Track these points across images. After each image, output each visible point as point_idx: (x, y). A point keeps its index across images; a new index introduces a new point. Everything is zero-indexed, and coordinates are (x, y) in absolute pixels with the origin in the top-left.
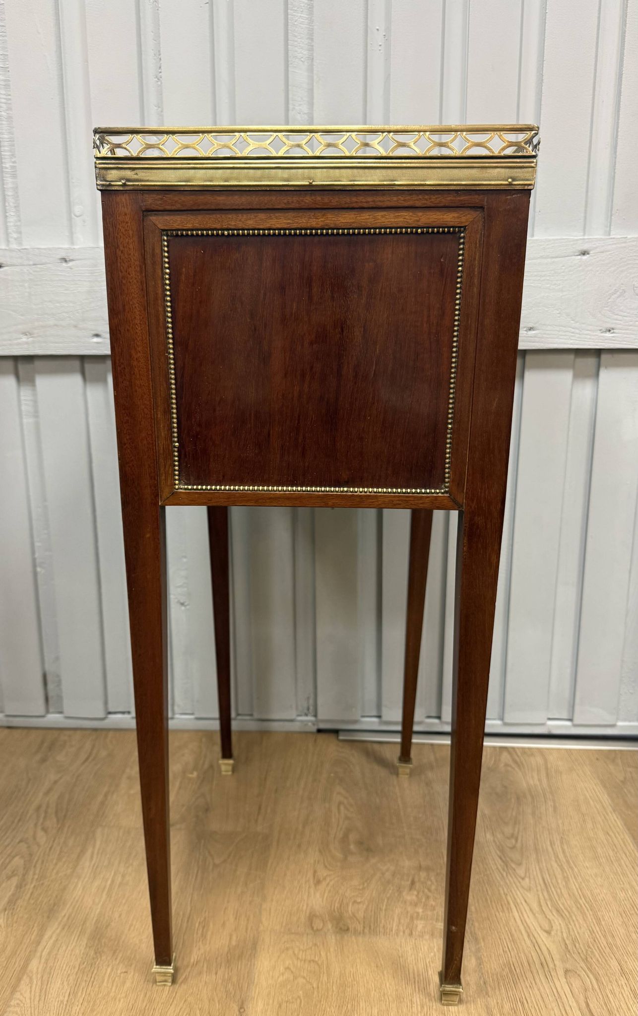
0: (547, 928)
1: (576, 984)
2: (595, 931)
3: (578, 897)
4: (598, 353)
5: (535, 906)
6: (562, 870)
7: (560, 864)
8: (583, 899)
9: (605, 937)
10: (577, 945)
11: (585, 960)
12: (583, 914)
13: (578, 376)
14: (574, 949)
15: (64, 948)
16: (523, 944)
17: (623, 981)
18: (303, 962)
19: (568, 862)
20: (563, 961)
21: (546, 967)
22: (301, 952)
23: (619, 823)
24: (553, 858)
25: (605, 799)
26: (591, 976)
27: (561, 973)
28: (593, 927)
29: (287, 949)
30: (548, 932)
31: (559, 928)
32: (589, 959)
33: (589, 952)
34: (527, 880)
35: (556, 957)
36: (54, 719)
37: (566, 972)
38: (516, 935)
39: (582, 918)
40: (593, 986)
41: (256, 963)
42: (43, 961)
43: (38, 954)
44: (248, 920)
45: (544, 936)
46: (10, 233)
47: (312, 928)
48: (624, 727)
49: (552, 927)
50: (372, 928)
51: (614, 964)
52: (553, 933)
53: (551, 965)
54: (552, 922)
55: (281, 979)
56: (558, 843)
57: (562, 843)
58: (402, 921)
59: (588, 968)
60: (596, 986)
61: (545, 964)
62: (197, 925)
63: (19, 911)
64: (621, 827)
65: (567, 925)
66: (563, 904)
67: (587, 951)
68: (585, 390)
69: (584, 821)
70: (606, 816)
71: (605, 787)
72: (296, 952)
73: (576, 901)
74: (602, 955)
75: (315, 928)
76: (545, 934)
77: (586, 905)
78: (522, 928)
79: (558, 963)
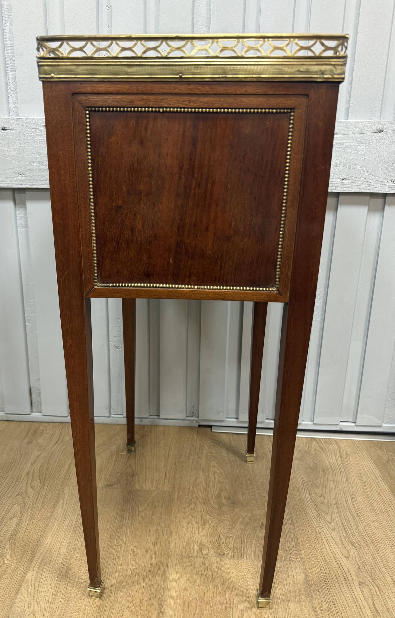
0: (347, 555)
1: (366, 591)
2: (376, 557)
3: (364, 535)
4: (384, 196)
5: (338, 540)
6: (353, 518)
7: (352, 514)
8: (367, 537)
9: (382, 561)
10: (365, 566)
11: (371, 576)
12: (368, 546)
13: (371, 210)
14: (364, 569)
15: (48, 565)
16: (332, 565)
18: (197, 575)
19: (356, 512)
20: (357, 577)
21: (347, 580)
22: (196, 569)
23: (386, 488)
24: (347, 510)
25: (377, 472)
26: (375, 586)
27: (356, 584)
28: (375, 555)
29: (187, 567)
30: (347, 558)
31: (353, 555)
32: (373, 576)
33: (373, 571)
34: (332, 524)
35: (353, 574)
36: (36, 416)
37: (360, 583)
38: (327, 560)
39: (367, 548)
40: (376, 593)
41: (168, 575)
42: (35, 573)
43: (32, 569)
44: (162, 548)
45: (344, 560)
46: (11, 108)
47: (202, 553)
48: (387, 427)
49: (349, 554)
50: (239, 553)
51: (389, 578)
52: (350, 558)
53: (350, 579)
54: (349, 551)
55: (184, 586)
56: (350, 500)
57: (352, 500)
58: (257, 549)
59: (373, 581)
60: (378, 593)
61: (346, 578)
62: (130, 550)
63: (19, 540)
64: (388, 490)
65: (358, 553)
66: (355, 540)
67: (371, 570)
68: (375, 219)
69: (365, 486)
70: (378, 483)
71: (376, 465)
72: (193, 569)
73: (363, 538)
74: (381, 573)
75: (204, 553)
76: (345, 559)
77: (369, 540)
78: (331, 554)
79: (354, 578)
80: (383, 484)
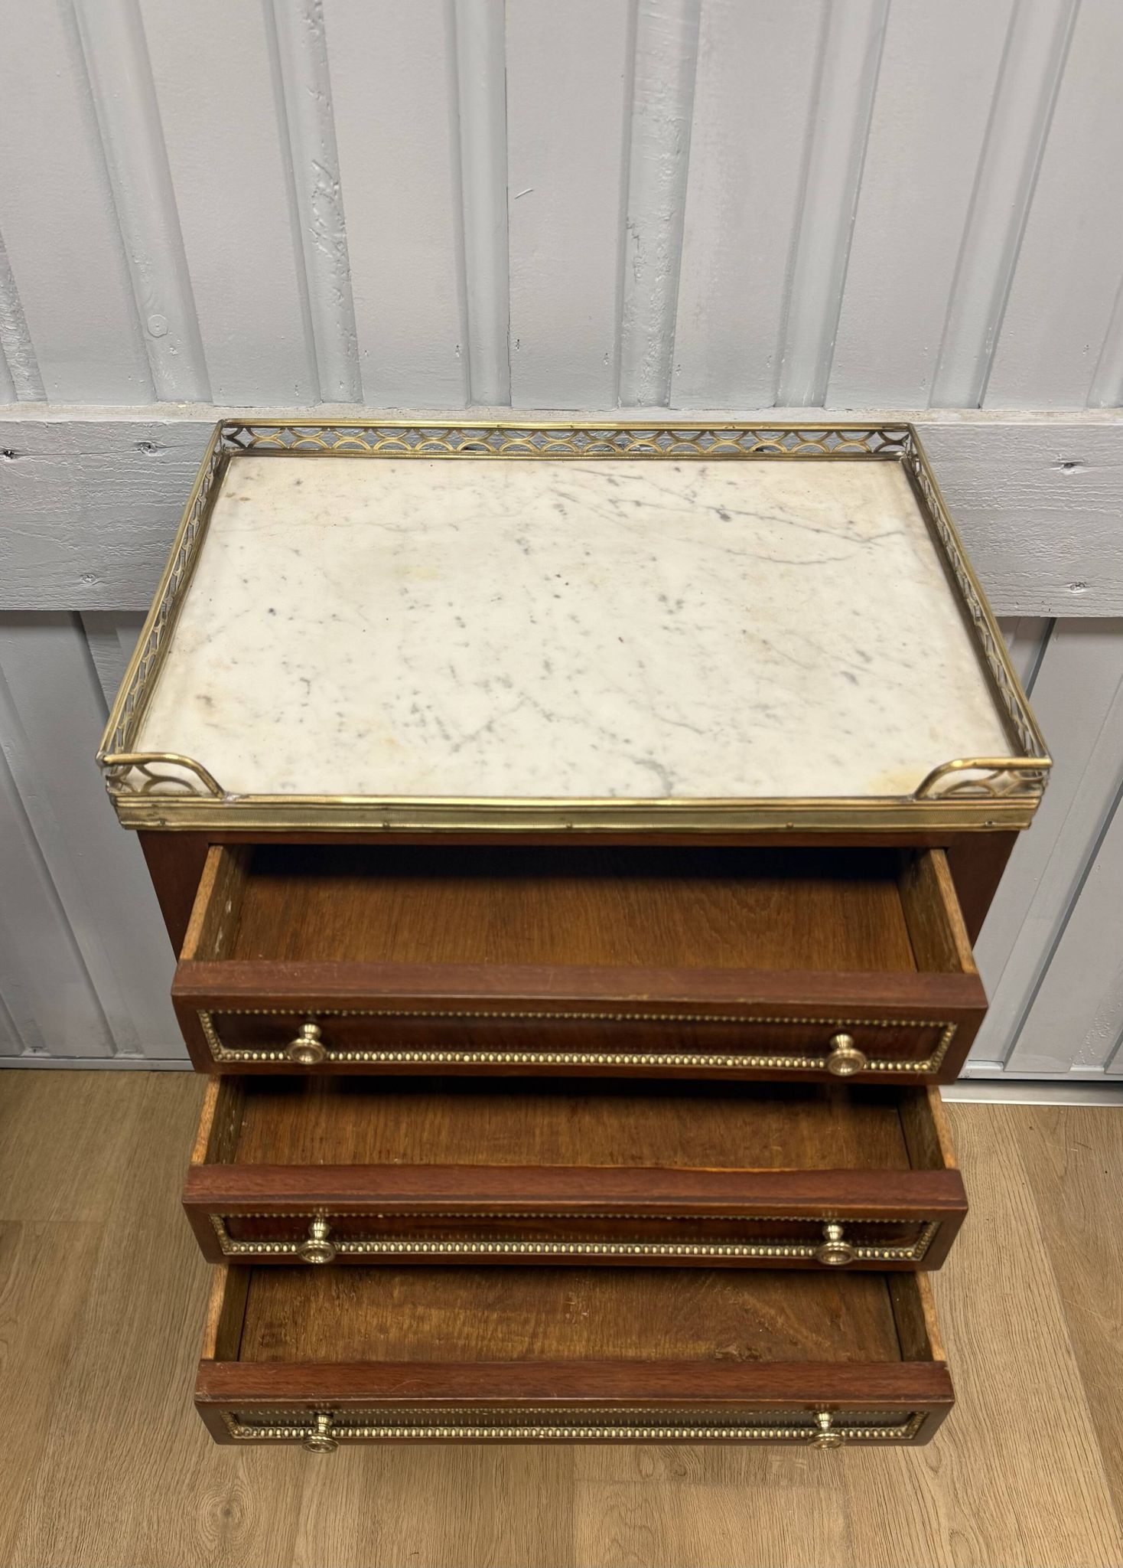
0: (934, 1464)
1: (963, 1553)
2: (994, 1466)
3: (978, 1408)
6: (961, 1358)
7: (960, 1347)
8: (984, 1412)
9: (1005, 1475)
10: (969, 1491)
11: (976, 1515)
12: (982, 1437)
14: (965, 1498)
15: (332, 1516)
16: (903, 1490)
17: (1018, 1548)
18: (632, 1529)
19: (971, 1343)
20: (950, 1517)
21: (928, 1527)
22: (629, 1513)
23: (1047, 1263)
24: (952, 1337)
26: (981, 1540)
27: (945, 1535)
28: (992, 1460)
29: (612, 1508)
30: (935, 1470)
31: (949, 1463)
32: (982, 1514)
33: (982, 1503)
35: (942, 1511)
37: (953, 1534)
38: (894, 1477)
39: (979, 1443)
40: (981, 1557)
41: (575, 1533)
42: (310, 1538)
43: (302, 1529)
44: (558, 1461)
45: (929, 1474)
47: (641, 1472)
49: (941, 1460)
50: (716, 1470)
51: (1011, 1520)
52: (941, 1471)
53: (935, 1525)
54: (942, 1452)
55: (607, 1557)
56: (960, 1306)
57: (965, 1306)
58: (753, 1456)
59: (979, 1528)
60: (985, 1556)
61: (928, 1523)
62: (494, 1470)
63: (261, 1454)
64: (1048, 1273)
65: (959, 1456)
66: (958, 1420)
67: (980, 1499)
69: (1000, 1261)
70: (1031, 1250)
71: (1036, 1190)
72: (623, 1515)
73: (975, 1416)
74: (999, 1507)
75: (643, 1472)
76: (931, 1473)
77: (987, 1420)
78: (903, 1463)
79: (943, 1521)
80: (1040, 1252)
